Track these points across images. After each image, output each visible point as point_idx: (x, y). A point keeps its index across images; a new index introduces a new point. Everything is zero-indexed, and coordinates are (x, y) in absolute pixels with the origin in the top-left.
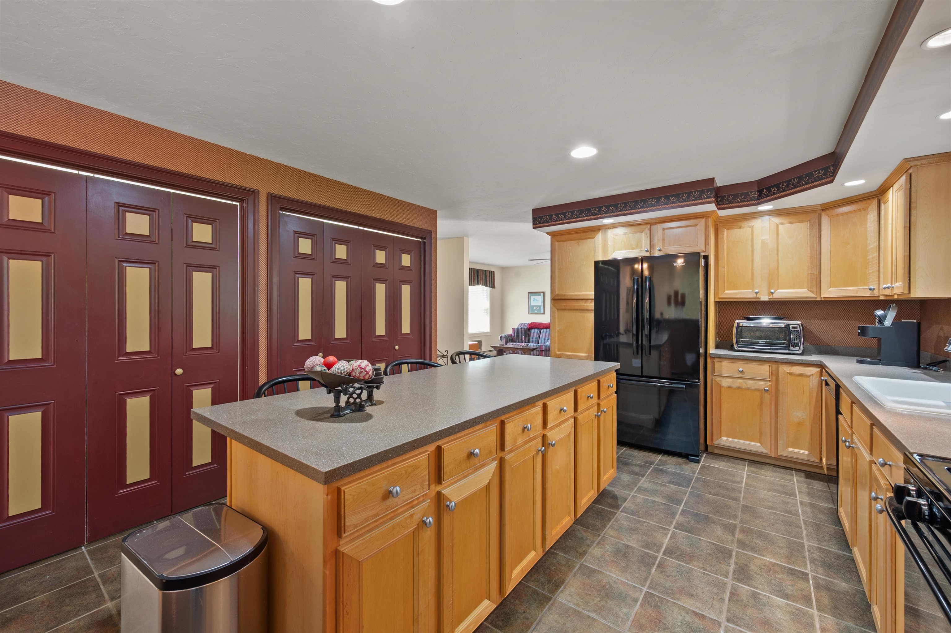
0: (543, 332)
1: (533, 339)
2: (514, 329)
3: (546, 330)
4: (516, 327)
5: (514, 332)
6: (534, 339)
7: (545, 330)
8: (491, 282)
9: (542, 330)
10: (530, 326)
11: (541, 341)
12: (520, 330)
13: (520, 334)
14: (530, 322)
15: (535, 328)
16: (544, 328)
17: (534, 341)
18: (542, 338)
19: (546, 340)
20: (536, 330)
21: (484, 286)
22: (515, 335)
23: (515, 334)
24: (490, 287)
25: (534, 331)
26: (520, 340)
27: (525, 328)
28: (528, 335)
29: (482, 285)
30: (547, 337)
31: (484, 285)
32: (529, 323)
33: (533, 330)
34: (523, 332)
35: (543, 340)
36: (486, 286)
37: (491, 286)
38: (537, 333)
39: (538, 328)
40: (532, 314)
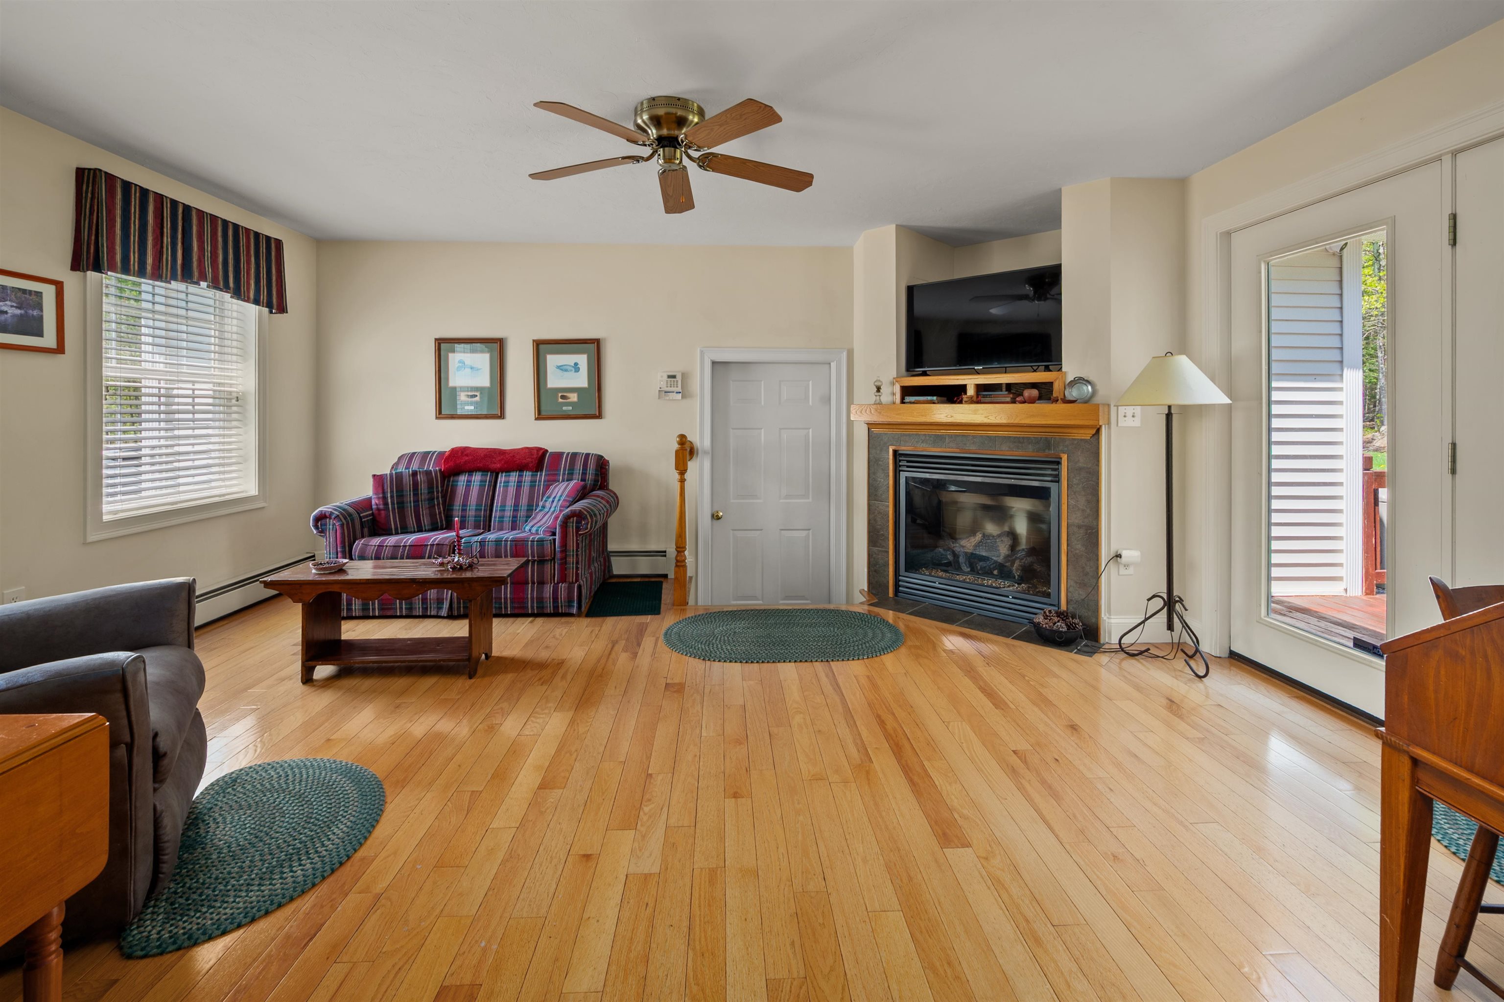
0: (507, 482)
1: (464, 510)
2: (379, 480)
3: (520, 476)
4: (386, 470)
5: (384, 492)
6: (471, 512)
7: (514, 477)
8: (263, 282)
9: (502, 478)
10: (451, 464)
11: (502, 517)
12: (407, 481)
13: (410, 498)
14: (446, 446)
15: (471, 471)
16: (508, 470)
17: (471, 520)
18: (503, 505)
19: (522, 513)
20: (477, 477)
21: (227, 296)
22: (386, 504)
23: (384, 498)
24: (257, 302)
25: (469, 481)
26: (411, 521)
27: (428, 473)
28: (444, 497)
29: (215, 285)
30: (524, 501)
31: (226, 288)
32: (441, 454)
33: (463, 479)
34: (423, 488)
35: (508, 513)
36: (238, 294)
37: (264, 297)
38: (482, 487)
39: (484, 470)
40: (453, 417)
